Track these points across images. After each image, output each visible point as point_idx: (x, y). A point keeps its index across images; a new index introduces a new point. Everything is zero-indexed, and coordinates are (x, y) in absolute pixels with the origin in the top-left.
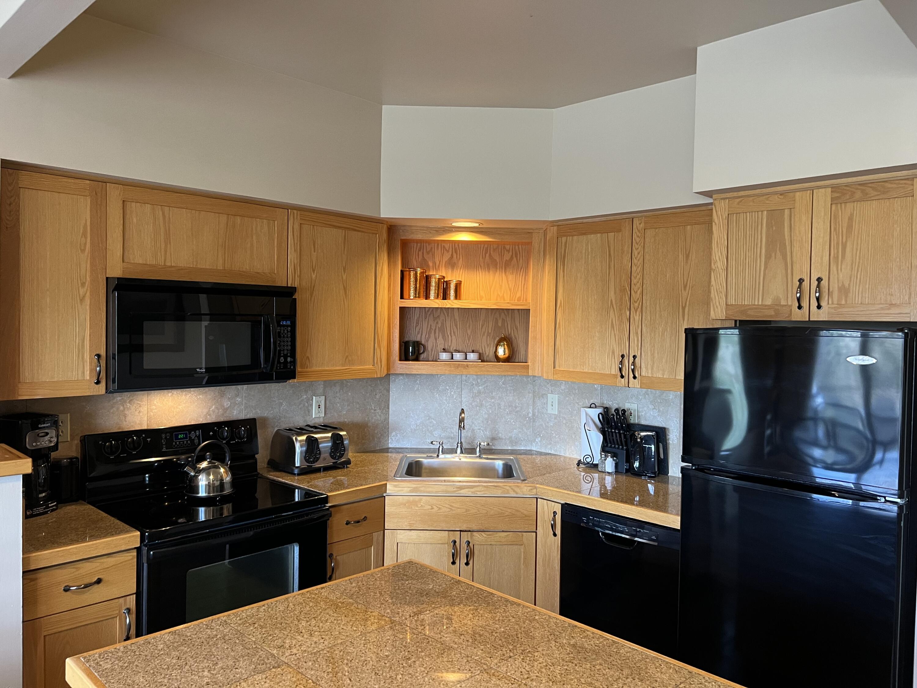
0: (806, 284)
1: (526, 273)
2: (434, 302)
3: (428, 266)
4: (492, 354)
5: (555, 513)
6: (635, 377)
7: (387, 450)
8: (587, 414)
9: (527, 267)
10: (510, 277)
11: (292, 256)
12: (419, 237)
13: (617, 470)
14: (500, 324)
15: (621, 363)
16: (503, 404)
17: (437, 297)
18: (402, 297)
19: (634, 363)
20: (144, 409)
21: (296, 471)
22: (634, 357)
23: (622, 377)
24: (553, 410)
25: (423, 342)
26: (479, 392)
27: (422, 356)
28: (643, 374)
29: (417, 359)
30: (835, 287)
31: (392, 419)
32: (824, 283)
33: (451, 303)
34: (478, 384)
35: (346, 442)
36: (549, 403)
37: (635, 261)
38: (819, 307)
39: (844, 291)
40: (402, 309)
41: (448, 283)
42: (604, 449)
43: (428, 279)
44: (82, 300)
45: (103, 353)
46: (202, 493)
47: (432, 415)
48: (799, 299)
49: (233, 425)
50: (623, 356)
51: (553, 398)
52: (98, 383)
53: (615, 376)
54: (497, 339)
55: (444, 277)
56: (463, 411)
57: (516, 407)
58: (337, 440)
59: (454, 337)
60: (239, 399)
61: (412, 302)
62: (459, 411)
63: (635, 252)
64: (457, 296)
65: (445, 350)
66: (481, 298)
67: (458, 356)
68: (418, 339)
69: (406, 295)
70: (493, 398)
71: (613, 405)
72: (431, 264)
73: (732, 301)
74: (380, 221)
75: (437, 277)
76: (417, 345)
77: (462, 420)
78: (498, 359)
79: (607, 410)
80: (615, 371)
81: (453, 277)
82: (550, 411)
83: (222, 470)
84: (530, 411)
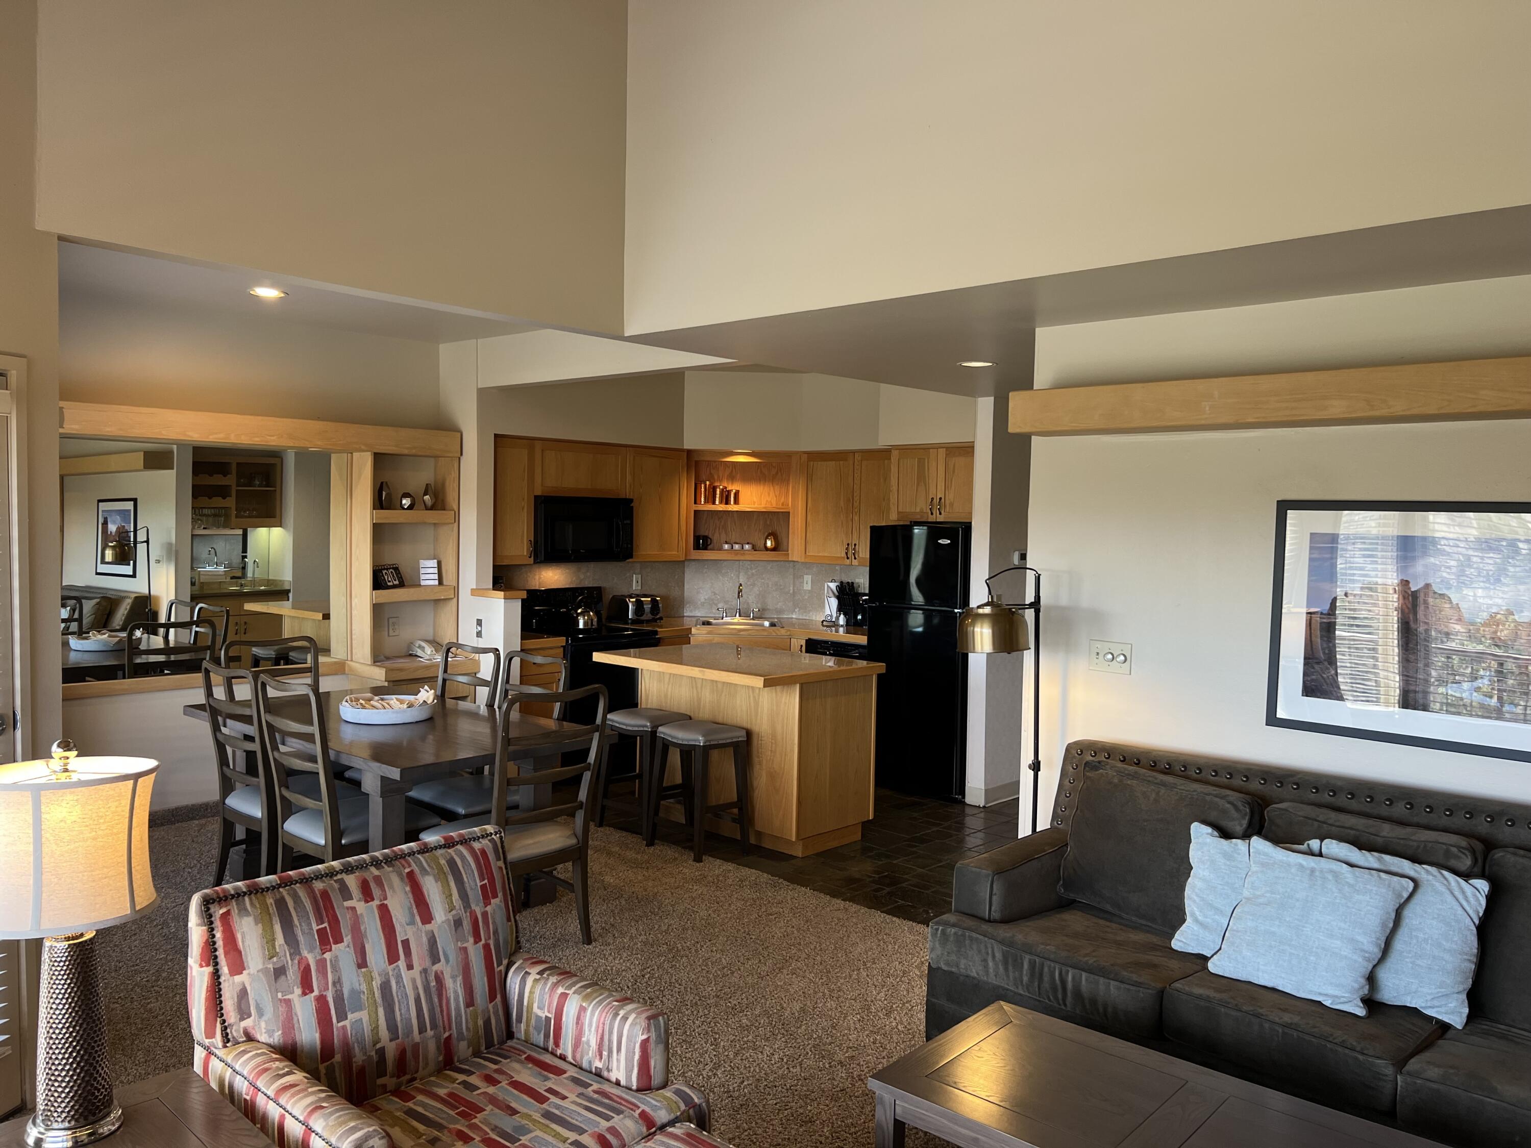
0: (935, 500)
1: (788, 484)
2: (719, 507)
3: (714, 479)
4: (762, 546)
5: (802, 646)
6: (855, 558)
7: (684, 617)
8: (828, 586)
9: (789, 480)
10: (777, 487)
11: (629, 478)
12: (709, 459)
13: (848, 623)
14: (768, 523)
15: (847, 549)
16: (770, 583)
17: (721, 502)
18: (695, 503)
19: (854, 549)
20: (537, 577)
21: (630, 621)
22: (855, 545)
23: (848, 558)
24: (808, 587)
25: (710, 536)
26: (753, 574)
27: (709, 547)
28: (860, 556)
29: (706, 549)
30: (947, 502)
31: (686, 594)
32: (943, 500)
33: (732, 507)
34: (751, 569)
35: (660, 605)
36: (805, 582)
37: (856, 481)
38: (940, 514)
39: (952, 505)
40: (695, 512)
41: (729, 492)
42: (840, 609)
43: (714, 489)
44: (523, 509)
45: (533, 540)
46: (581, 626)
47: (717, 592)
48: (930, 509)
49: (589, 589)
50: (848, 545)
51: (808, 578)
52: (530, 557)
53: (844, 558)
54: (766, 534)
55: (726, 488)
56: (741, 585)
57: (781, 585)
58: (654, 602)
59: (734, 533)
60: (588, 574)
61: (704, 506)
62: (738, 585)
63: (856, 475)
64: (736, 502)
65: (726, 543)
66: (754, 503)
67: (737, 547)
68: (706, 534)
69: (698, 501)
70: (763, 579)
71: (846, 579)
72: (716, 477)
73: (900, 510)
74: (683, 450)
75: (721, 487)
76: (705, 538)
77: (740, 591)
78: (766, 549)
79: (842, 583)
80: (844, 555)
81: (733, 487)
82: (805, 588)
83: (591, 614)
84: (791, 588)
